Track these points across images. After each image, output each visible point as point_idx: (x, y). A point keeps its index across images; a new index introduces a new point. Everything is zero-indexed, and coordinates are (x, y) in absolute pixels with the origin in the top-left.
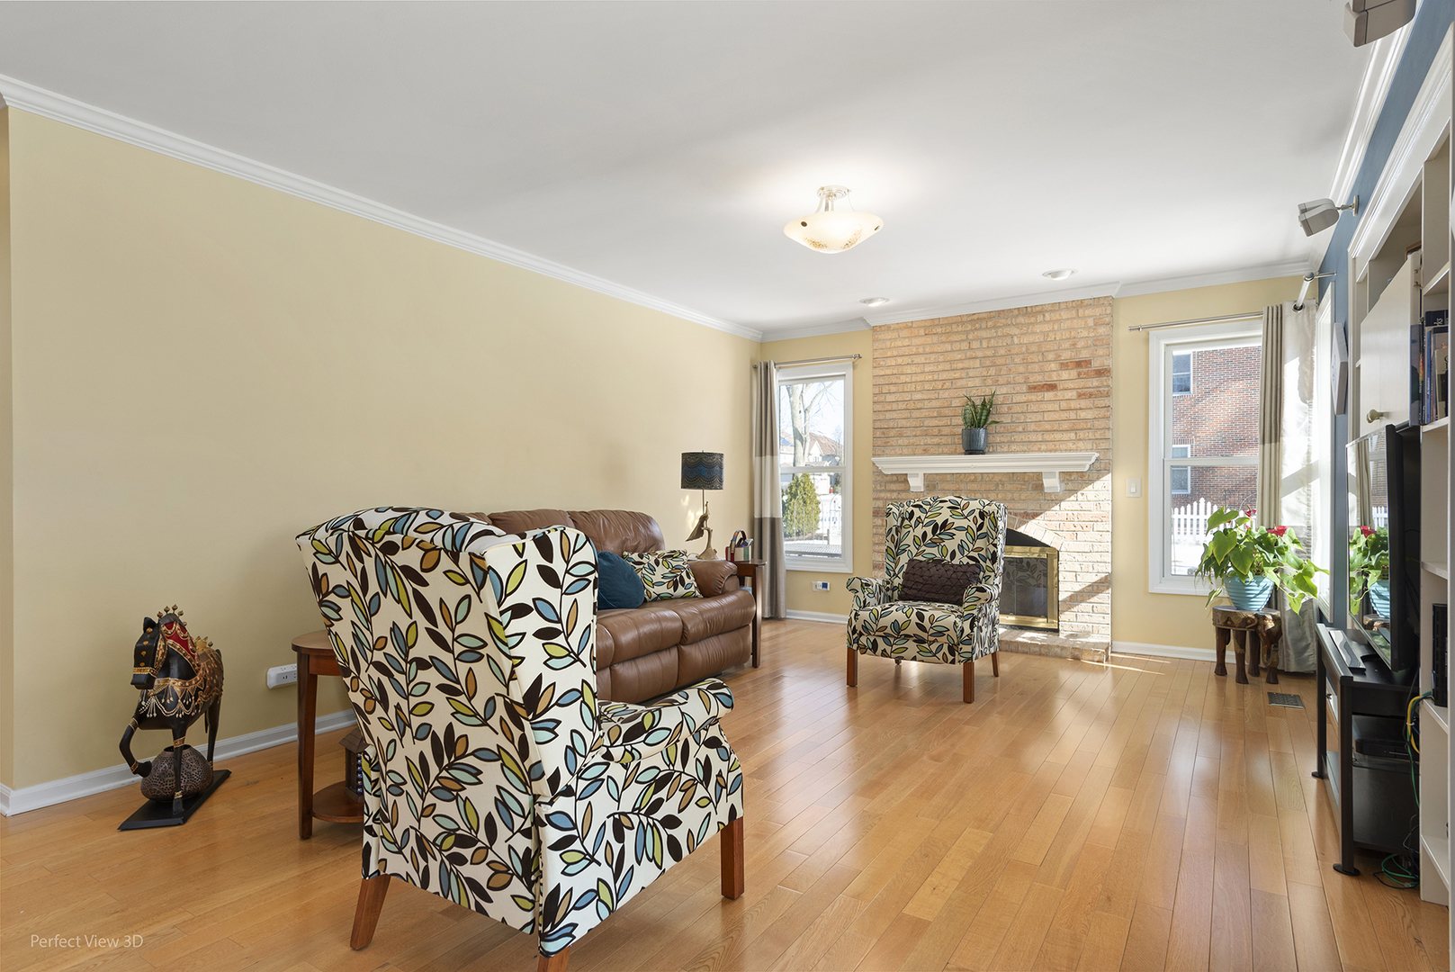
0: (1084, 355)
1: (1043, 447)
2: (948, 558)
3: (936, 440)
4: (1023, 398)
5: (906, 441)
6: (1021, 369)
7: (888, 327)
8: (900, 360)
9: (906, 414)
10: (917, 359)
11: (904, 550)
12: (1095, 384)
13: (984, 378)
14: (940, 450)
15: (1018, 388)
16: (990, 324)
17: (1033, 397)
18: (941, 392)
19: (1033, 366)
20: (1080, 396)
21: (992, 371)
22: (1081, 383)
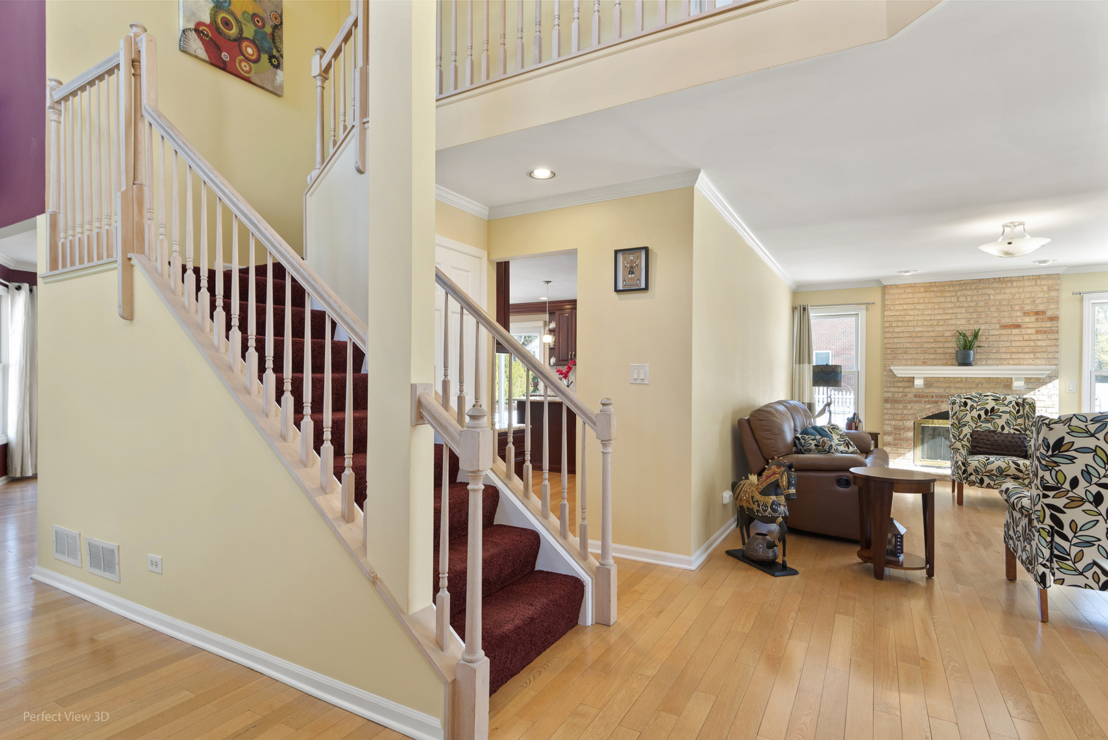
0: (1041, 308)
1: (1011, 362)
2: (1000, 430)
3: (932, 356)
4: (997, 333)
5: (910, 357)
6: (996, 315)
7: (897, 286)
8: (905, 307)
9: (910, 340)
10: (918, 307)
11: (965, 425)
12: (1048, 325)
13: (969, 320)
14: (936, 363)
15: (993, 326)
16: (973, 287)
17: (1004, 332)
18: (936, 327)
19: (1004, 313)
20: (1037, 332)
21: (974, 315)
22: (1038, 325)
